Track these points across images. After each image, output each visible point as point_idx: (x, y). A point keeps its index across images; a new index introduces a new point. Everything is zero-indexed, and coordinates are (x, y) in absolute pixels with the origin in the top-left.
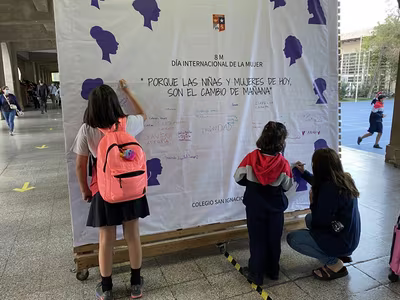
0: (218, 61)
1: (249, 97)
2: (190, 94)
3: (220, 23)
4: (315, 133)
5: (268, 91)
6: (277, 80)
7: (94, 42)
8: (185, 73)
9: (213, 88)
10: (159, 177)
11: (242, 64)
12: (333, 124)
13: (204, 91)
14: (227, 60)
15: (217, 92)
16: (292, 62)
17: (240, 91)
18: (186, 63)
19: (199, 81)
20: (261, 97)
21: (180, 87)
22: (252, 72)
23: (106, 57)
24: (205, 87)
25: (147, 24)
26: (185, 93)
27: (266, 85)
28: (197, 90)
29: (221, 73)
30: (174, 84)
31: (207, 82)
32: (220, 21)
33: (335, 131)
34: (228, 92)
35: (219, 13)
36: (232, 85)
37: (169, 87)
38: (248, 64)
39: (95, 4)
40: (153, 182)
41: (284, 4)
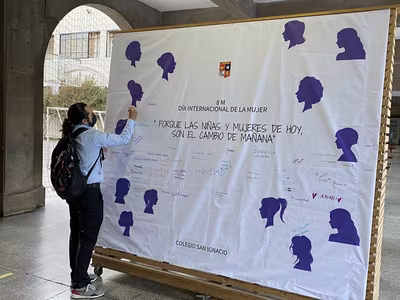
0: (220, 107)
1: (247, 144)
2: (190, 136)
3: (226, 70)
4: (332, 198)
5: (270, 139)
6: (283, 128)
7: (129, 92)
8: (188, 117)
9: (212, 132)
11: (244, 109)
12: (364, 191)
13: (203, 134)
14: (228, 105)
15: (215, 136)
16: (307, 107)
17: (238, 137)
18: (191, 108)
19: (199, 125)
20: (260, 145)
21: (183, 129)
22: (253, 118)
23: (134, 104)
24: (204, 131)
25: (165, 76)
27: (269, 132)
28: (197, 132)
29: (221, 118)
30: (178, 126)
31: (206, 126)
32: (226, 68)
33: (367, 202)
34: (226, 136)
36: (230, 130)
37: (173, 129)
38: (250, 109)
39: (133, 64)
40: (149, 210)
41: (302, 41)
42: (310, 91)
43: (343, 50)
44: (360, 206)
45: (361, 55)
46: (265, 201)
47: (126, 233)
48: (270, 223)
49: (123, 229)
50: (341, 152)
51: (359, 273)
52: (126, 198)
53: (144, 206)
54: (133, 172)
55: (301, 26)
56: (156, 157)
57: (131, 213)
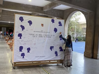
0: (42, 32)
4: (59, 45)
5: (51, 37)
7: (21, 27)
10: (30, 51)
11: (46, 32)
14: (43, 31)
15: (41, 37)
16: (55, 32)
17: (46, 37)
18: (36, 32)
20: (49, 38)
21: (35, 35)
22: (48, 34)
23: (23, 30)
25: (30, 25)
26: (36, 36)
28: (38, 36)
29: (42, 34)
32: (42, 25)
35: (42, 24)
36: (44, 36)
37: (33, 35)
39: (22, 22)
40: (28, 52)
41: (54, 22)
42: (56, 30)
43: (59, 25)
46: (50, 47)
48: (52, 50)
49: (22, 57)
50: (60, 39)
52: (22, 50)
54: (23, 44)
56: (29, 41)
57: (24, 53)
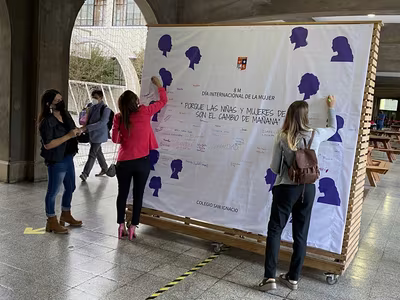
0: (236, 94)
1: (257, 125)
2: (211, 116)
3: (243, 64)
4: (322, 170)
5: (276, 122)
8: (210, 101)
9: (229, 114)
11: (256, 97)
12: (346, 164)
13: (222, 116)
14: (243, 93)
15: (231, 117)
16: (306, 98)
17: (250, 119)
18: (212, 94)
19: (219, 108)
21: (205, 111)
22: (263, 104)
24: (223, 113)
25: (192, 66)
26: (208, 115)
27: (275, 116)
28: (216, 114)
29: (236, 103)
30: (201, 108)
31: (225, 109)
32: (243, 62)
33: (348, 172)
34: (240, 119)
35: (243, 56)
36: (244, 113)
37: (197, 110)
38: (261, 97)
39: (165, 54)
40: (175, 176)
41: (305, 44)
43: (336, 53)
44: (342, 175)
45: (350, 58)
46: (269, 170)
47: (156, 194)
49: (153, 190)
51: (339, 226)
52: (155, 166)
53: (171, 173)
54: (162, 144)
55: (305, 32)
56: (182, 133)
57: (159, 178)
